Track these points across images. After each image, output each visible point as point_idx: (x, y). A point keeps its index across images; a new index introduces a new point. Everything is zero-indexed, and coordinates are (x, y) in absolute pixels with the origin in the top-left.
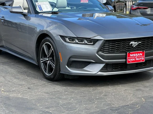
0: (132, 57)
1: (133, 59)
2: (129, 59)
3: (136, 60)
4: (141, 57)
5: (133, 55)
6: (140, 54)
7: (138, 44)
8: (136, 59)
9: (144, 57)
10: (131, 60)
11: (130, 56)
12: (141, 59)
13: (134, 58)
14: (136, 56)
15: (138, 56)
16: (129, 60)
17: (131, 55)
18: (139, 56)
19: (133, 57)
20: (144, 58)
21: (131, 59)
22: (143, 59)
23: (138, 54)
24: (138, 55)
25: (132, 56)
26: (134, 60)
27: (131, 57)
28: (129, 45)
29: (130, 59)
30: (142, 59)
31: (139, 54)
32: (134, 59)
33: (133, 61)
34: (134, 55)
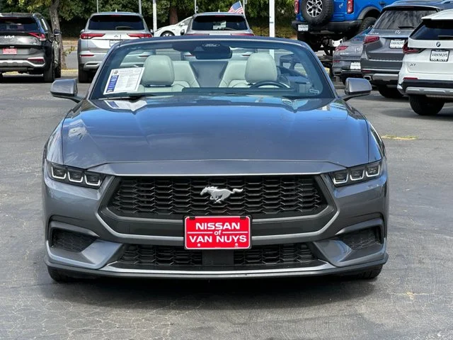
0: (204, 230)
1: (206, 237)
2: (193, 236)
3: (217, 241)
4: (236, 235)
5: (208, 227)
6: (234, 224)
7: (231, 195)
8: (218, 238)
9: (247, 235)
10: (200, 239)
11: (197, 228)
12: (236, 239)
13: (209, 235)
14: (218, 230)
15: (222, 230)
16: (193, 241)
17: (198, 225)
18: (227, 230)
19: (207, 230)
20: (247, 238)
21: (200, 237)
22: (243, 239)
23: (223, 225)
24: (225, 227)
25: (202, 228)
26: (210, 241)
27: (199, 230)
28: (199, 195)
29: (195, 237)
30: (239, 239)
31: (227, 224)
32: (211, 237)
33: (208, 244)
34: (209, 225)
